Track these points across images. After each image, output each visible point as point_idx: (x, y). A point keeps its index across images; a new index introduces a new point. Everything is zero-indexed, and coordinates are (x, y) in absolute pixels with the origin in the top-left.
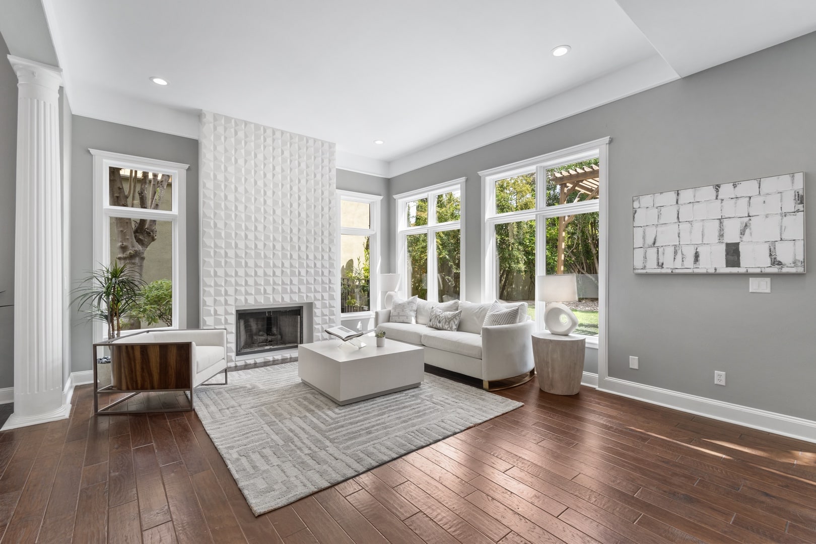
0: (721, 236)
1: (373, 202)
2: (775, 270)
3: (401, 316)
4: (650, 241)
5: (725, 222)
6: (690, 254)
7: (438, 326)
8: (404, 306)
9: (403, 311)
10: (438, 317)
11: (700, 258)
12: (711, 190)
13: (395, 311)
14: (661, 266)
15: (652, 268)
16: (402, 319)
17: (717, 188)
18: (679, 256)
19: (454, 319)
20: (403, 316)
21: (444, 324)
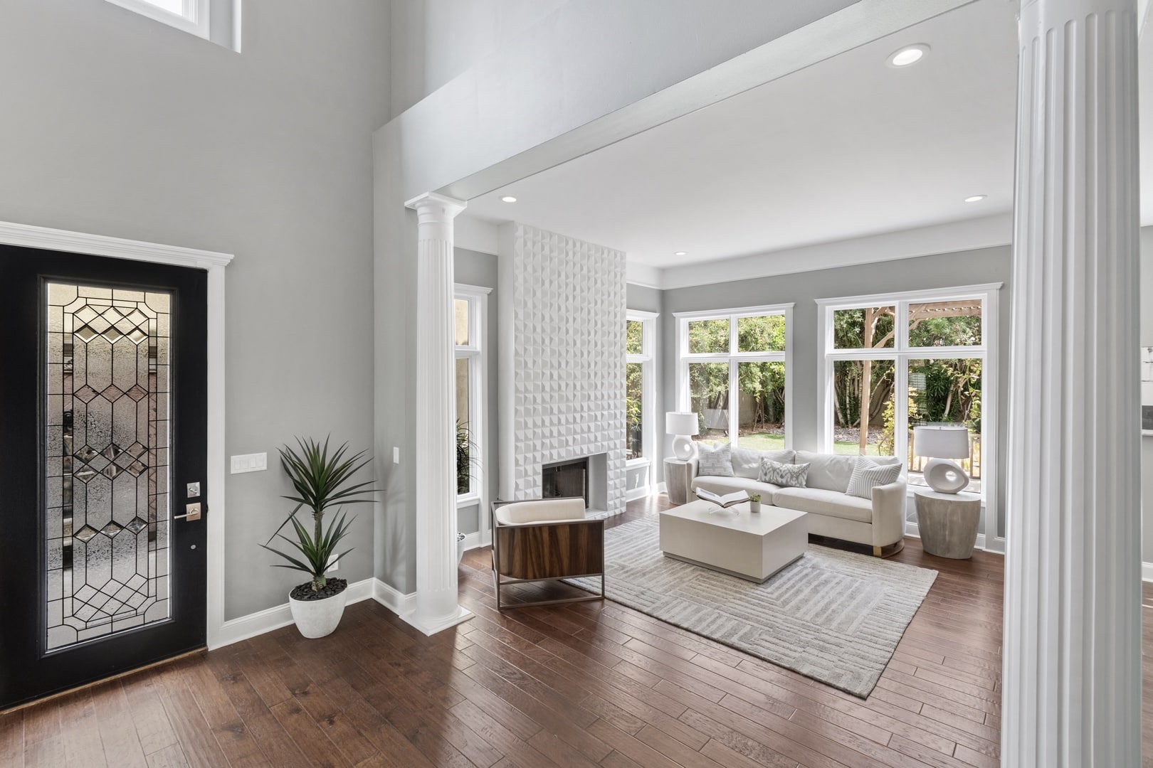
1: (647, 320)
3: (717, 467)
7: (780, 481)
8: (718, 455)
9: (718, 462)
10: (778, 470)
13: (707, 462)
16: (717, 471)
19: (803, 474)
20: (721, 467)
21: (789, 480)
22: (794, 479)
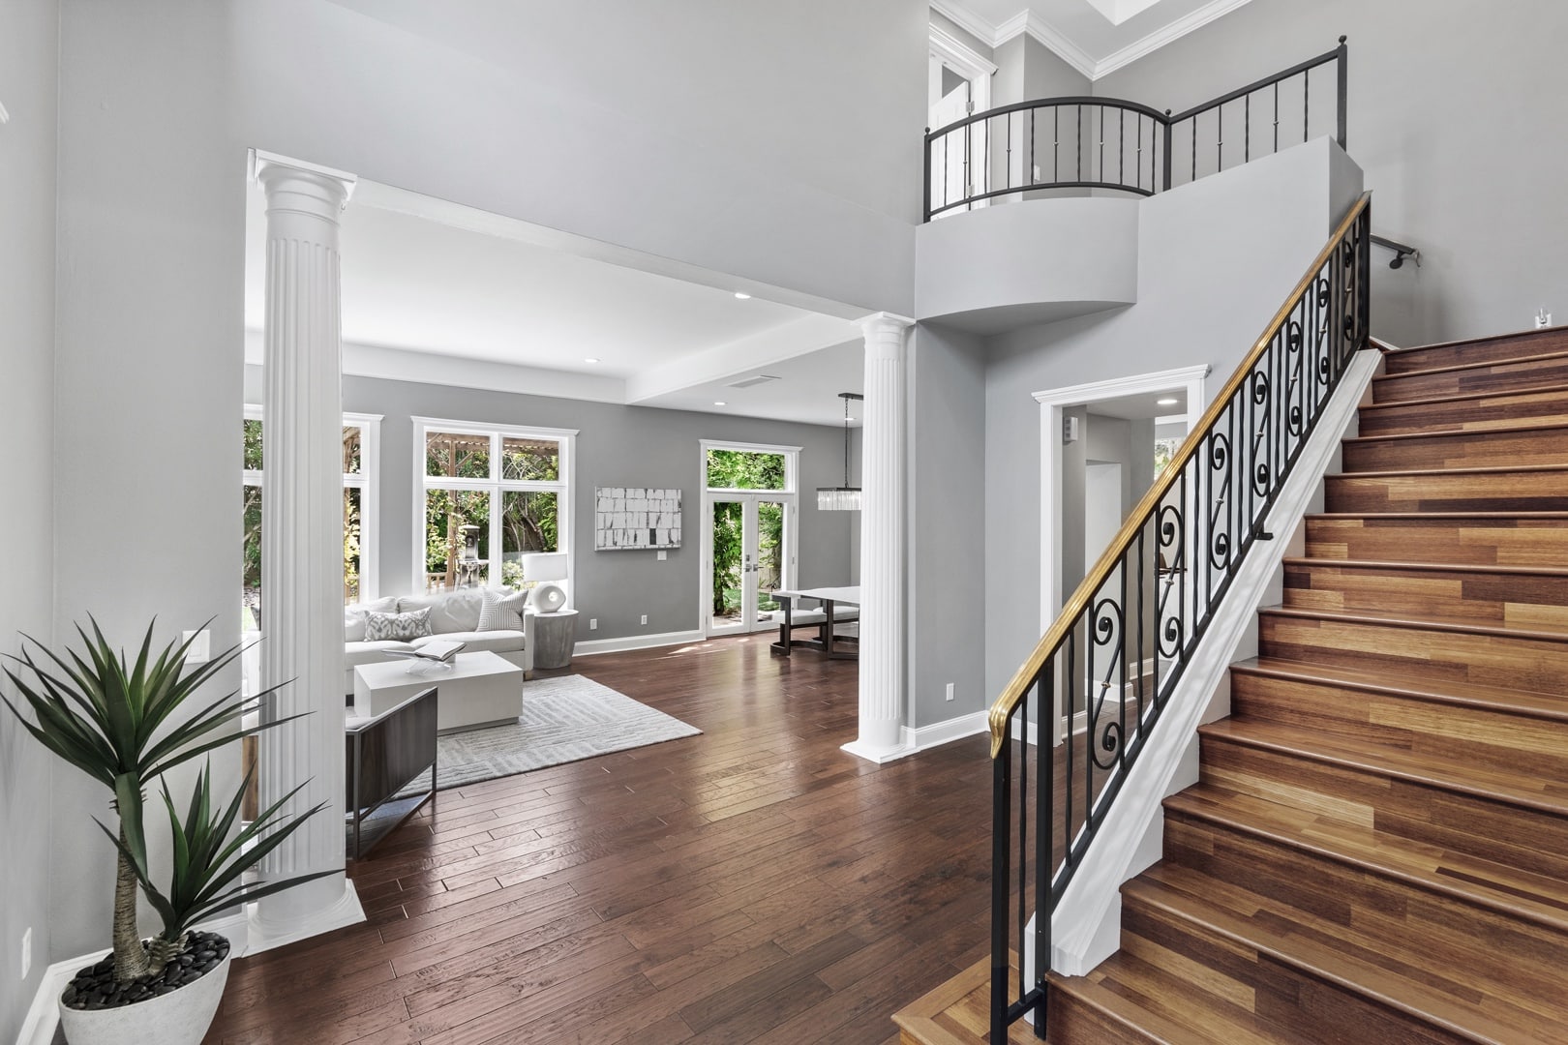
0: (648, 523)
2: (670, 546)
4: (608, 524)
5: (650, 514)
6: (631, 533)
7: (402, 635)
11: (638, 538)
12: (643, 491)
14: (615, 544)
15: (610, 546)
17: (646, 490)
18: (626, 537)
21: (414, 630)
22: (421, 627)
